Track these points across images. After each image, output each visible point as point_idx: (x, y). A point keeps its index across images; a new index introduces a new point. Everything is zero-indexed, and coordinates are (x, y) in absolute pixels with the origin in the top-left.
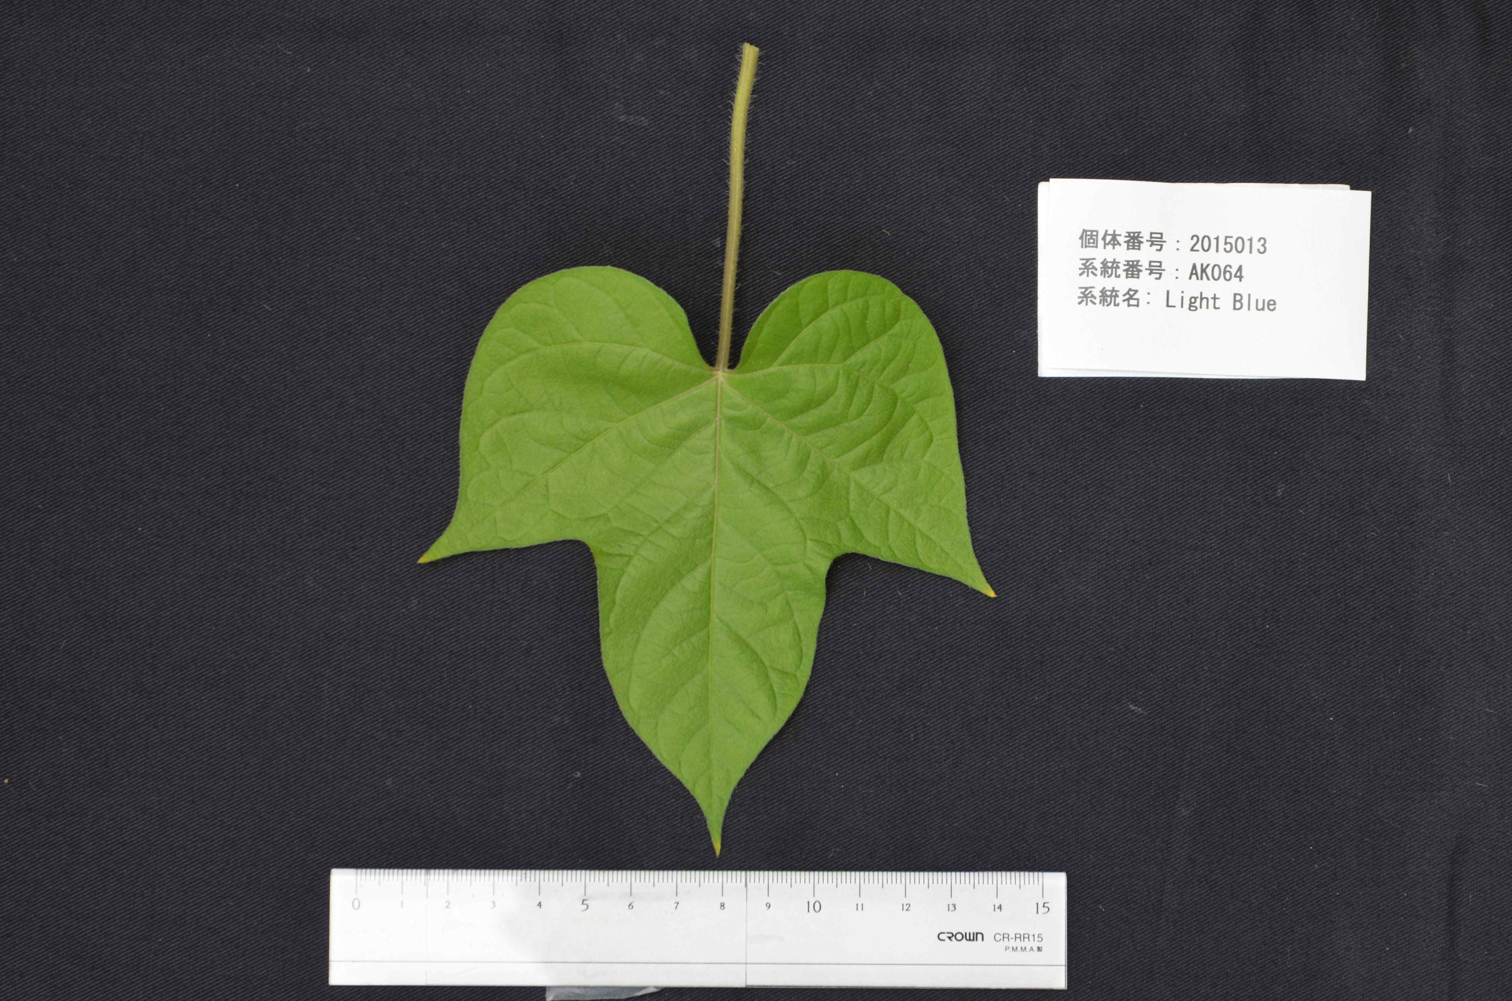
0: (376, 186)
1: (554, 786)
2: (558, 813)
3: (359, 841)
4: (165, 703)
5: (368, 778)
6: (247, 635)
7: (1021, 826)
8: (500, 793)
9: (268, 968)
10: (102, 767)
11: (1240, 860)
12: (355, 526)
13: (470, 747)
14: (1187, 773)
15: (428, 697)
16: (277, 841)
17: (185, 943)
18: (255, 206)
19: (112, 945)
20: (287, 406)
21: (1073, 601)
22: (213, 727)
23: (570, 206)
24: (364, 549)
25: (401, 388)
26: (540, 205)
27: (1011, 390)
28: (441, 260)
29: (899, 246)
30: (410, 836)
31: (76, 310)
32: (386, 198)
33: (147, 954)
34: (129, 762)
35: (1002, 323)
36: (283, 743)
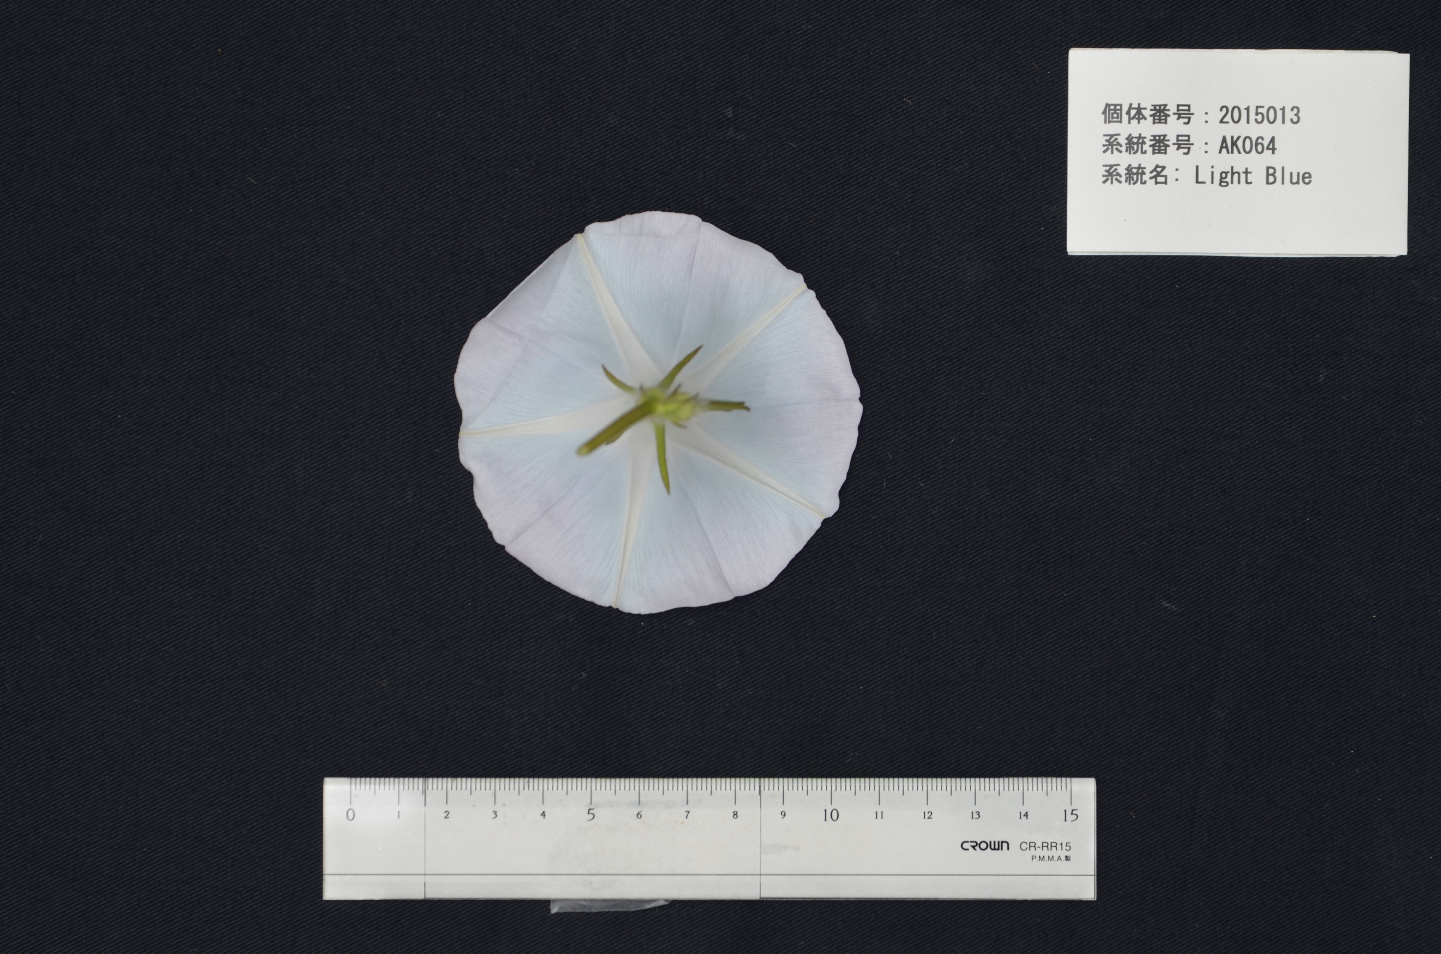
0: (367, 51)
1: (559, 687)
2: (562, 717)
3: (354, 745)
4: (148, 600)
5: (363, 679)
6: (234, 528)
7: (1049, 729)
8: (501, 695)
9: (258, 879)
10: (82, 668)
11: (1277, 764)
12: (347, 413)
13: (470, 646)
14: (1222, 673)
15: (425, 593)
16: (267, 745)
17: (171, 853)
18: (239, 73)
19: (94, 855)
20: (274, 286)
21: (1104, 492)
22: (198, 625)
23: (573, 73)
24: (357, 438)
25: (395, 267)
26: (542, 72)
27: (1040, 269)
28: (436, 130)
29: (922, 116)
30: (407, 740)
31: (49, 183)
32: (378, 64)
33: (131, 864)
34: (111, 663)
35: (1030, 198)
36: (272, 642)
